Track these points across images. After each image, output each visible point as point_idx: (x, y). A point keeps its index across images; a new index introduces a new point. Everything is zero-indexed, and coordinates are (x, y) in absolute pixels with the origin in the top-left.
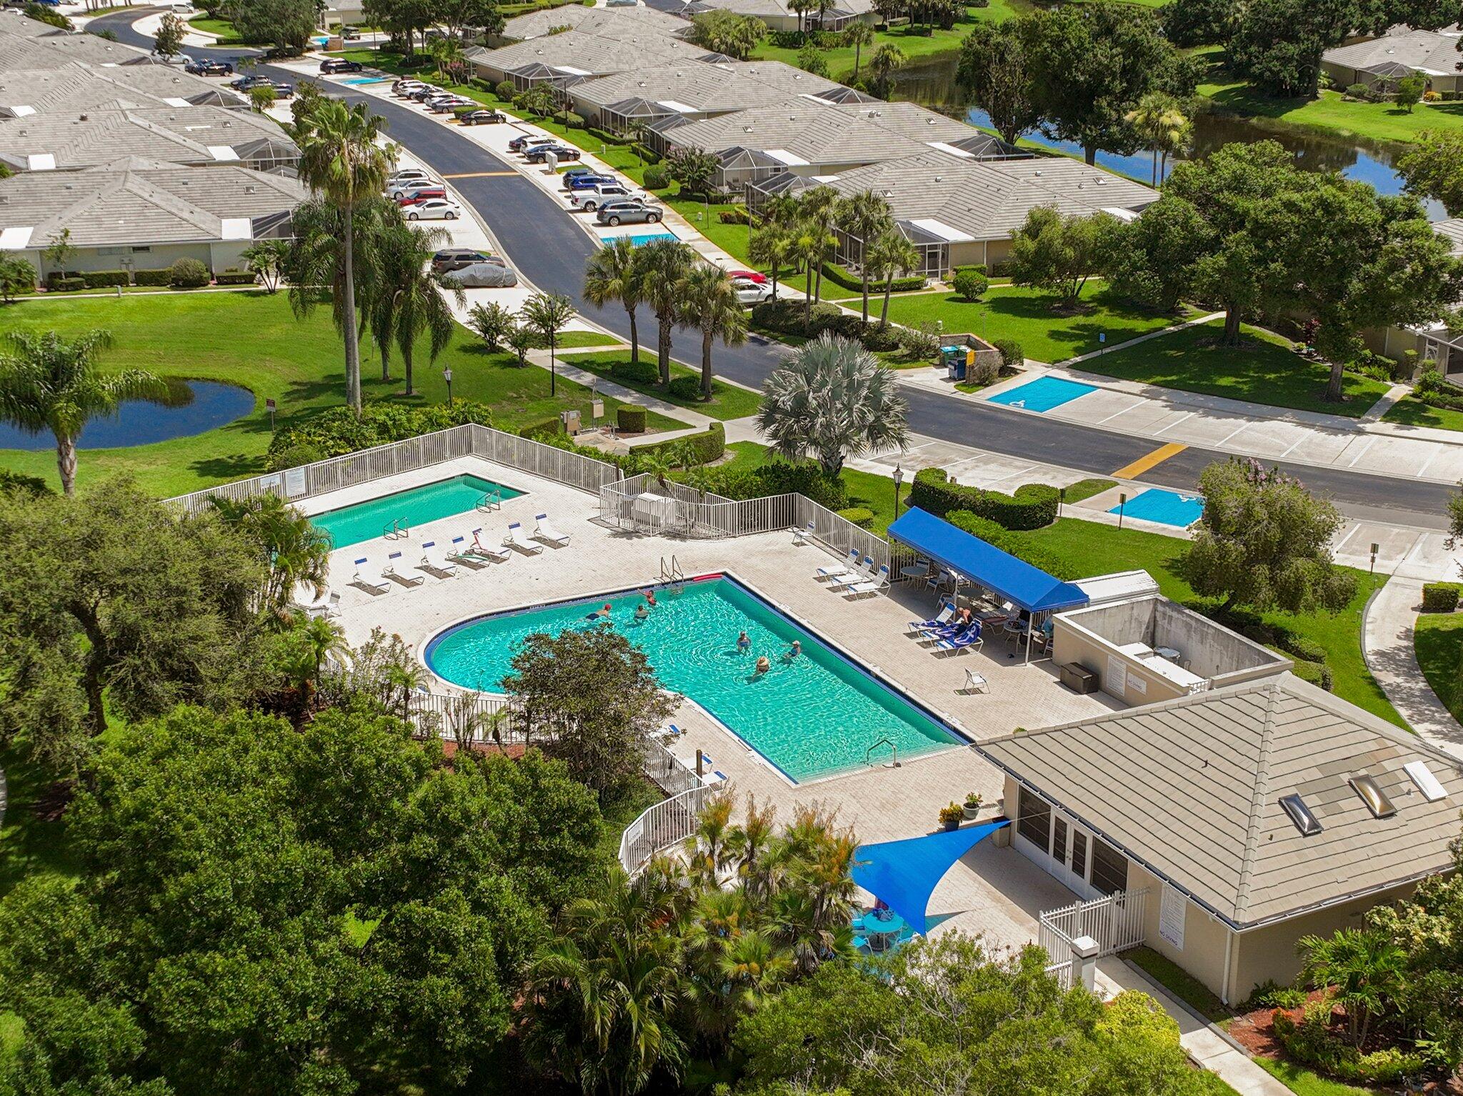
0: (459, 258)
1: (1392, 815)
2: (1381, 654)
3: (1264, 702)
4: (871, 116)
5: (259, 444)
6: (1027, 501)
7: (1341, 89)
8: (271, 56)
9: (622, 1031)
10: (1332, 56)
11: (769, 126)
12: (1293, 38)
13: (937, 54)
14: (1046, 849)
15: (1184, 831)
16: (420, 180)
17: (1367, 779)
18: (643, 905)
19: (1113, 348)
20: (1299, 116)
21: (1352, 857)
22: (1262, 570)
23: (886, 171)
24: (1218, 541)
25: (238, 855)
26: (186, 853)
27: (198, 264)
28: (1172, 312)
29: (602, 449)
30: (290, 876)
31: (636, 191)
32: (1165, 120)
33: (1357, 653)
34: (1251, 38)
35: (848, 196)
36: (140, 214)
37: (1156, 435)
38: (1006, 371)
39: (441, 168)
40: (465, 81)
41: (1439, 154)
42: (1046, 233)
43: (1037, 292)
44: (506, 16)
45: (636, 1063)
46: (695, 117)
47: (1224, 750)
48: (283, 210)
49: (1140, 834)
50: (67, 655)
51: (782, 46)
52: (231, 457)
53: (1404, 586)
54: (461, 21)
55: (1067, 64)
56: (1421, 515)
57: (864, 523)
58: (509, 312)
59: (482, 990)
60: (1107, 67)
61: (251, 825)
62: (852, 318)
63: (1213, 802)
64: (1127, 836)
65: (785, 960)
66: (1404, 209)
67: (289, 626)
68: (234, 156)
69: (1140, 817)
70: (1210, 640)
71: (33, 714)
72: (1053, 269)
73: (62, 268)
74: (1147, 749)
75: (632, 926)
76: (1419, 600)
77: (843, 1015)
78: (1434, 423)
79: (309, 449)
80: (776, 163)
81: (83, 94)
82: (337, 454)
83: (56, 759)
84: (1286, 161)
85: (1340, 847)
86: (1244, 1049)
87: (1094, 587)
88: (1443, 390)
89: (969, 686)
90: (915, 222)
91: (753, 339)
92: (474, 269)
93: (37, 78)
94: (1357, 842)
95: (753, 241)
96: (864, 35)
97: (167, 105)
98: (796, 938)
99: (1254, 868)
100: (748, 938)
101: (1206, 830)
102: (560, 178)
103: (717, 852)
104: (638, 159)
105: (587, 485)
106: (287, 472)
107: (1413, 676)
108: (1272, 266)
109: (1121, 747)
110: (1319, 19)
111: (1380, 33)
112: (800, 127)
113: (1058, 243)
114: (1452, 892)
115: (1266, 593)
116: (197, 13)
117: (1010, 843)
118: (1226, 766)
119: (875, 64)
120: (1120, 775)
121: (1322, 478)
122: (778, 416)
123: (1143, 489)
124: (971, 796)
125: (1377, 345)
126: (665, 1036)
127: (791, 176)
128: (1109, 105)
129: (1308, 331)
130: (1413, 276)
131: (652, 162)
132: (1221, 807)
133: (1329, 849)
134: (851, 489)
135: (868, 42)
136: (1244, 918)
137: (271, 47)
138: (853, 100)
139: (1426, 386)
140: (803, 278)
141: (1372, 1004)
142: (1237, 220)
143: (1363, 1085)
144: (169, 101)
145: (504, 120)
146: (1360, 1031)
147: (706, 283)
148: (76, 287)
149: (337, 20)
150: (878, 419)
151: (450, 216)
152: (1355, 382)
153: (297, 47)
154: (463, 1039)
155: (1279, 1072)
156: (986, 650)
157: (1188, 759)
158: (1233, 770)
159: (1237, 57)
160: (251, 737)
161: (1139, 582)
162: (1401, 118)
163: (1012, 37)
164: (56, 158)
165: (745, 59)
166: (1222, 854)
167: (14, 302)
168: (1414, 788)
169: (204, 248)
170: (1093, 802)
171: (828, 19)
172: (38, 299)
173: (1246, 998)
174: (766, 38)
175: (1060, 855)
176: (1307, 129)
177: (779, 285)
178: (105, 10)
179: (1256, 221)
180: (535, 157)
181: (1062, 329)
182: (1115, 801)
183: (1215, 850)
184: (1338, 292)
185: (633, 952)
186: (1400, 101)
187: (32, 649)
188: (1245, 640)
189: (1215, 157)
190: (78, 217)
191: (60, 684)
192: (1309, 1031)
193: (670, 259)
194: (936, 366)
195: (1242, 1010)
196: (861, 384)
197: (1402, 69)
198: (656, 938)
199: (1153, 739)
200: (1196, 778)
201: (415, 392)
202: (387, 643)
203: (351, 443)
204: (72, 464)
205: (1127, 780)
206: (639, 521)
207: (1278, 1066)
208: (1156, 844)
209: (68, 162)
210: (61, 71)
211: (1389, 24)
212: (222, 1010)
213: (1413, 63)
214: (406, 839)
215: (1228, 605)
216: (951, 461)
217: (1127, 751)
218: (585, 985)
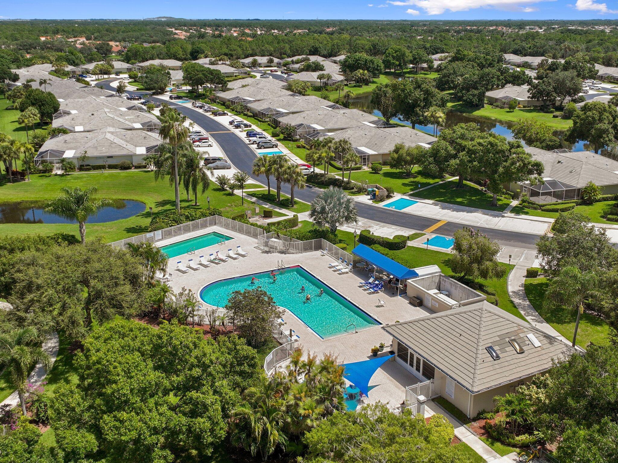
0: (213, 160)
1: (523, 352)
2: (514, 292)
3: (479, 314)
4: (344, 113)
5: (147, 221)
6: (397, 241)
7: (491, 104)
8: (154, 94)
9: (265, 433)
10: (489, 94)
11: (312, 117)
12: (476, 89)
13: (364, 93)
14: (407, 362)
15: (454, 359)
16: (200, 134)
17: (514, 340)
18: (272, 390)
19: (423, 189)
20: (478, 113)
21: (511, 367)
22: (475, 266)
23: (349, 132)
24: (461, 256)
25: (132, 377)
26: (114, 377)
27: (128, 162)
28: (442, 177)
29: (259, 223)
30: (150, 384)
31: (269, 137)
32: (437, 115)
33: (506, 292)
34: (463, 88)
35: (337, 140)
36: (110, 146)
37: (438, 218)
38: (389, 197)
39: (207, 130)
40: (215, 102)
41: (524, 126)
42: (401, 152)
43: (398, 171)
44: (228, 81)
45: (270, 445)
46: (288, 114)
47: (466, 330)
48: (156, 144)
49: (439, 359)
50: (78, 300)
51: (315, 91)
52: (137, 226)
53: (520, 269)
54: (214, 83)
55: (406, 97)
56: (524, 244)
57: (344, 249)
58: (228, 178)
59: (217, 423)
60: (419, 98)
61: (137, 366)
62: (339, 179)
63: (463, 349)
64: (435, 360)
65: (320, 409)
66: (516, 145)
67: (154, 286)
68: (141, 127)
69: (439, 354)
70: (458, 289)
71: (66, 320)
72: (403, 164)
73: (84, 163)
74: (441, 330)
75: (268, 397)
76: (525, 273)
77: (341, 434)
78: (527, 213)
79: (163, 224)
80: (314, 128)
81: (93, 107)
82: (172, 226)
83: (74, 335)
84: (478, 129)
85: (506, 364)
86: (476, 434)
87: (420, 271)
88: (529, 203)
89: (380, 304)
90: (359, 148)
91: (307, 186)
92: (218, 163)
93: (78, 101)
94: (512, 362)
95: (307, 154)
96: (341, 88)
97: (120, 110)
98: (324, 401)
99: (478, 372)
100: (308, 401)
101: (461, 358)
102: (245, 133)
103: (297, 369)
104: (270, 127)
105: (254, 235)
106: (155, 232)
107: (525, 300)
108: (474, 163)
109: (432, 329)
110: (484, 82)
111: (503, 87)
112: (321, 117)
113: (405, 155)
114: (545, 380)
115: (476, 273)
116: (131, 80)
117: (395, 360)
118: (467, 336)
119: (345, 97)
120: (432, 339)
121: (492, 232)
122: (316, 214)
123: (434, 236)
124: (381, 344)
125: (508, 189)
126: (279, 435)
127: (319, 133)
128: (420, 110)
129: (485, 183)
130: (519, 166)
131: (275, 128)
132: (466, 350)
133: (503, 365)
134: (340, 237)
135: (343, 90)
136: (475, 389)
137: (154, 91)
138: (338, 108)
139: (524, 201)
140: (323, 166)
141: (519, 420)
142: (463, 148)
143: (516, 447)
144: (121, 109)
145: (228, 115)
146: (515, 427)
147: (292, 169)
148: (89, 170)
149: (175, 82)
150: (348, 214)
151: (210, 146)
152: (500, 200)
153: (162, 91)
154: (210, 440)
155: (488, 443)
156: (385, 292)
157: (455, 333)
158: (470, 338)
159: (459, 94)
160: (138, 332)
161: (434, 269)
162: (510, 114)
163: (388, 89)
164: (84, 127)
165: (304, 95)
166: (467, 367)
167: (68, 175)
168: (530, 343)
169: (131, 156)
170: (423, 348)
171: (330, 82)
172: (76, 173)
173: (475, 415)
174: (310, 88)
175: (411, 365)
176: (481, 117)
177: (315, 168)
178: (102, 79)
179: (469, 149)
180: (237, 127)
181: (407, 182)
182: (430, 347)
183: (464, 365)
184: (496, 172)
185: (269, 406)
186: (510, 108)
187: (66, 298)
188: (470, 289)
189: (455, 127)
190: (90, 147)
191: (75, 310)
192: (497, 428)
193: (280, 161)
194: (366, 195)
195: (475, 420)
196: (343, 203)
197: (510, 98)
198: (277, 401)
199: (443, 326)
200: (458, 340)
201: (198, 204)
202: (187, 292)
203: (176, 222)
204: (84, 231)
205: (434, 340)
206: (271, 248)
207: (487, 440)
208: (445, 363)
209: (87, 129)
210: (86, 99)
211: (506, 84)
212: (126, 433)
213: (513, 96)
214: (190, 369)
215: (464, 276)
216: (372, 227)
217: (434, 330)
218: (252, 418)
